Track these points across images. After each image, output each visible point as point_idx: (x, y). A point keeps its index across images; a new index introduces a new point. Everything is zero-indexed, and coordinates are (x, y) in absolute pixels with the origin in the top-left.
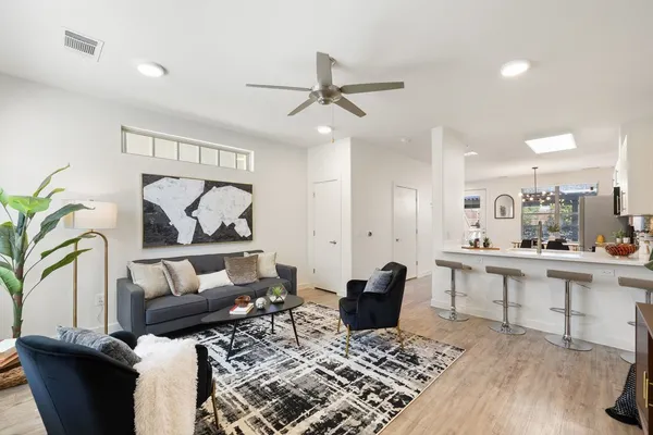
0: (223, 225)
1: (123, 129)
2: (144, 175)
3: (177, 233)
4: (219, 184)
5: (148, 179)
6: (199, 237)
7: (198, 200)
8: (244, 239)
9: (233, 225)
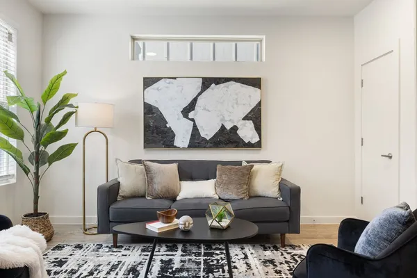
0: (223, 127)
1: (134, 39)
2: (144, 79)
3: (174, 136)
4: (218, 81)
5: (148, 82)
6: (196, 141)
7: (195, 100)
8: (249, 145)
9: (235, 129)
